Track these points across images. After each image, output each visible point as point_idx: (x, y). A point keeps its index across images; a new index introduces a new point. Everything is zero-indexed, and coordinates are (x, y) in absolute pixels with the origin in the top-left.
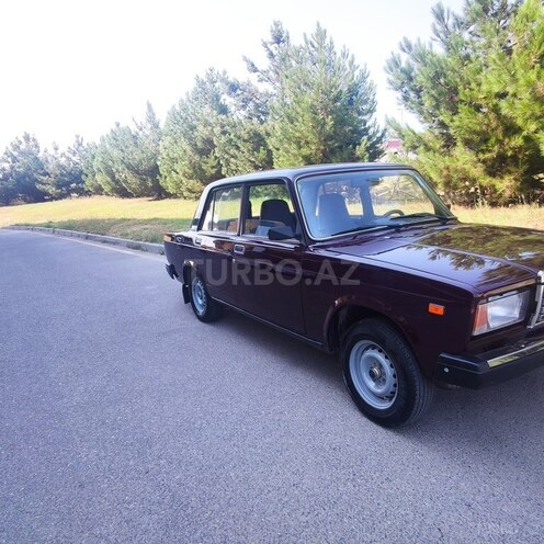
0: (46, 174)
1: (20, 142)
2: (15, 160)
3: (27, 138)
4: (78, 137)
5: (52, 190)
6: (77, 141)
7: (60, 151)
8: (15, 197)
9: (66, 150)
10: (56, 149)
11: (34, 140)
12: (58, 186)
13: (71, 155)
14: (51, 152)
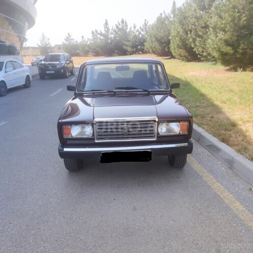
0: (128, 41)
1: (119, 24)
2: (116, 33)
3: (123, 21)
4: (145, 20)
5: (129, 49)
6: (145, 23)
7: (136, 29)
8: (115, 52)
9: (139, 28)
10: (135, 27)
11: (126, 22)
12: (133, 47)
13: (141, 31)
14: (133, 29)
